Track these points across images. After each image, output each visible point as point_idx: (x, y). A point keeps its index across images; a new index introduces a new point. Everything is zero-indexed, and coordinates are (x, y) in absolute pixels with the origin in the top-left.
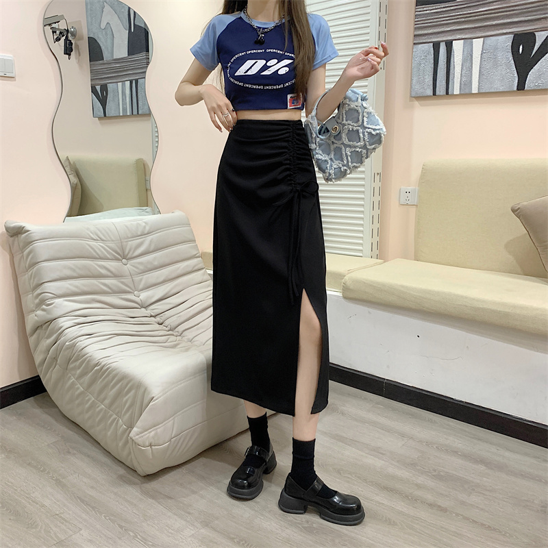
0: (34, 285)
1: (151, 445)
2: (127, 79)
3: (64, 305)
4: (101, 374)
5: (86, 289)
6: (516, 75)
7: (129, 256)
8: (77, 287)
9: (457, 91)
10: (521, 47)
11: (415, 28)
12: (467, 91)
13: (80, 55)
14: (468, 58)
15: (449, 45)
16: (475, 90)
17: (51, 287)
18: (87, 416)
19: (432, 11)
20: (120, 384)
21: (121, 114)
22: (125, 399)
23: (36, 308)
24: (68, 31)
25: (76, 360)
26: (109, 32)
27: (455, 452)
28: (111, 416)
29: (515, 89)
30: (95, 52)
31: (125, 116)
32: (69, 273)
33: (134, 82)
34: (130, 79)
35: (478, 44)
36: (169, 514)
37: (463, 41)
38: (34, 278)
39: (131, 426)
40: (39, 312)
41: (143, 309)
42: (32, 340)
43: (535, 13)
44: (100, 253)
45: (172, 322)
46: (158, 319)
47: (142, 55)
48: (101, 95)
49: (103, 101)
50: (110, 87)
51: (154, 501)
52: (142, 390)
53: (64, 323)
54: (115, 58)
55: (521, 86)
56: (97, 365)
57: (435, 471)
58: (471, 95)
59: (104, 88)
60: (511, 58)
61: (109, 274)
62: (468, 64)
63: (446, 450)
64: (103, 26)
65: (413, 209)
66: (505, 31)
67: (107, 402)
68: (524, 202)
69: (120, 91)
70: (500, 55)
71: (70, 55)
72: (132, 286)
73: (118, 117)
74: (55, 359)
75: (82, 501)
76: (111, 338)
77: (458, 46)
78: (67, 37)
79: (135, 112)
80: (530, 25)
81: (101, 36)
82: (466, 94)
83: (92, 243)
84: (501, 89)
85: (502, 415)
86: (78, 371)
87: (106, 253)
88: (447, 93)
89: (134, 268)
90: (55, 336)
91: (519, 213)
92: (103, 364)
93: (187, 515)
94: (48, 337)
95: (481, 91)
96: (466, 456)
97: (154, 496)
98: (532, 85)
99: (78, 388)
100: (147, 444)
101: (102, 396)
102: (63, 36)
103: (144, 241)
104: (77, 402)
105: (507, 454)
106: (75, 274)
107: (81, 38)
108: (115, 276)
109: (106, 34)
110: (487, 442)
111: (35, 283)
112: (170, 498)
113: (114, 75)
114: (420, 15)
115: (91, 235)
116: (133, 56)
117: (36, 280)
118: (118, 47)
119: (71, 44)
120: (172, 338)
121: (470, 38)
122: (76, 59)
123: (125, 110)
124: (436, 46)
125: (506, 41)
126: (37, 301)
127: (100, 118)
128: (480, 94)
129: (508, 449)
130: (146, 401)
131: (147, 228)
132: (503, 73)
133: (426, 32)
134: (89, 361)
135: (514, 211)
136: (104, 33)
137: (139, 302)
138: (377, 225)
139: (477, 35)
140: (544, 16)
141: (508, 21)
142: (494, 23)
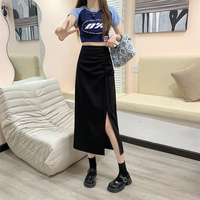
0: (4, 110)
1: (52, 166)
2: (29, 26)
3: (16, 117)
4: (32, 142)
5: (23, 110)
6: (171, 26)
7: (37, 96)
8: (20, 109)
9: (151, 31)
10: (173, 15)
11: (136, 8)
13: (10, 16)
14: (155, 19)
15: (148, 14)
16: (157, 31)
17: (11, 110)
19: (142, 2)
20: (39, 145)
21: (28, 40)
22: (42, 151)
23: (5, 119)
24: (4, 7)
25: (22, 137)
26: (21, 7)
27: (154, 161)
28: (36, 156)
29: (171, 30)
30: (16, 15)
31: (29, 40)
32: (17, 104)
33: (32, 27)
34: (31, 26)
35: (158, 14)
37: (153, 13)
38: (4, 107)
39: (44, 160)
40: (7, 120)
41: (43, 117)
42: (4, 131)
43: (177, 3)
44: (27, 95)
45: (54, 121)
46: (49, 121)
47: (35, 17)
48: (19, 32)
49: (20, 35)
50: (23, 29)
52: (48, 147)
53: (16, 124)
54: (24, 17)
55: (173, 30)
56: (30, 139)
57: (147, 167)
58: (156, 33)
59: (20, 29)
60: (170, 19)
61: (31, 104)
62: (155, 21)
63: (151, 160)
64: (19, 5)
65: (137, 74)
66: (167, 9)
68: (175, 72)
69: (26, 30)
70: (166, 18)
71: (6, 16)
72: (39, 108)
73: (26, 41)
74: (14, 137)
76: (34, 129)
77: (151, 15)
78: (4, 9)
79: (33, 39)
80: (176, 8)
81: (18, 9)
82: (154, 32)
83: (24, 92)
84: (166, 31)
85: (169, 147)
86: (23, 141)
87: (29, 95)
88: (148, 32)
89: (39, 101)
90: (13, 129)
91: (173, 75)
92: (33, 138)
94: (11, 130)
95: (159, 31)
96: (158, 162)
98: (177, 29)
99: (23, 147)
101: (33, 150)
102: (3, 8)
103: (42, 90)
104: (23, 152)
105: (172, 160)
106: (19, 105)
107: (10, 9)
108: (33, 104)
109: (20, 8)
110: (164, 156)
111: (4, 109)
113: (24, 24)
114: (137, 3)
115: (23, 89)
116: (31, 17)
117: (5, 108)
118: (25, 13)
119: (6, 12)
120: (56, 127)
121: (155, 12)
122: (8, 18)
123: (29, 38)
124: (143, 15)
125: (168, 13)
126: (6, 116)
127: (19, 41)
128: (159, 32)
129: (171, 158)
130: (50, 150)
131: (43, 85)
132: (167, 25)
133: (139, 9)
134: (27, 138)
135: (172, 75)
136: (19, 7)
137: (42, 114)
138: (124, 80)
139: (158, 11)
140: (180, 4)
141: (169, 6)
142: (163, 6)
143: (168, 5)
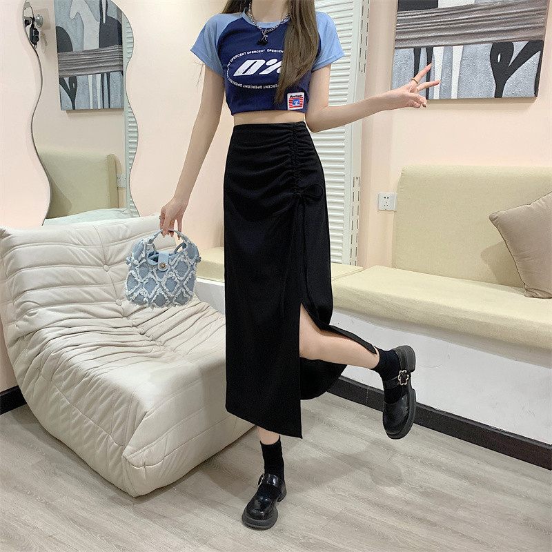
0: (15, 293)
1: (144, 465)
2: (98, 72)
3: (47, 315)
4: (87, 385)
5: (69, 297)
6: (494, 83)
7: (111, 261)
8: (59, 295)
9: (436, 97)
10: (499, 56)
11: (396, 33)
12: (446, 97)
13: (46, 44)
14: (448, 64)
15: (430, 51)
16: (454, 96)
17: (35, 296)
18: (73, 433)
19: (414, 17)
20: (111, 397)
21: (92, 108)
22: (116, 414)
23: (17, 318)
24: (33, 19)
25: (63, 370)
26: (79, 22)
28: (100, 433)
29: (493, 96)
30: (64, 42)
31: (95, 110)
32: (52, 280)
33: (105, 75)
34: (102, 71)
35: (458, 51)
36: (167, 532)
37: (443, 47)
38: (16, 285)
39: (122, 444)
40: (21, 323)
41: (125, 318)
42: (11, 351)
43: (513, 24)
44: (81, 258)
45: (154, 331)
46: (140, 329)
47: (116, 47)
48: (70, 87)
49: (72, 94)
50: (79, 79)
51: (148, 521)
52: (134, 404)
53: (48, 333)
54: (85, 49)
55: (499, 94)
56: (84, 376)
57: (421, 487)
58: (450, 100)
59: (73, 80)
60: (490, 66)
61: (92, 281)
62: (448, 70)
63: (431, 464)
64: (72, 16)
65: (391, 216)
66: (484, 40)
67: (96, 417)
68: (502, 211)
69: (90, 84)
70: (479, 63)
71: (36, 44)
72: (113, 293)
73: (89, 110)
74: (38, 369)
75: (75, 522)
76: (98, 348)
77: (438, 53)
78: (33, 25)
79: (106, 106)
80: (509, 35)
81: (70, 27)
82: (445, 100)
83: (75, 248)
84: (480, 96)
86: (64, 383)
87: (89, 260)
89: (116, 275)
90: (38, 347)
91: (497, 221)
92: (91, 375)
93: (184, 533)
94: (31, 348)
95: (460, 97)
96: (450, 471)
97: (148, 515)
98: (509, 93)
99: (64, 402)
100: (141, 463)
101: (90, 411)
102: (29, 24)
103: (126, 245)
104: (63, 417)
105: (489, 468)
106: (57, 282)
107: (48, 27)
108: (97, 283)
109: (76, 24)
110: (467, 456)
111: (16, 290)
112: (164, 517)
113: (83, 67)
114: (401, 20)
115: (73, 240)
116: (105, 49)
117: (17, 288)
118: (91, 40)
119: (37, 33)
120: (156, 348)
121: (450, 45)
122: (42, 48)
123: (95, 103)
124: (417, 52)
125: (486, 50)
126: (19, 310)
127: (68, 111)
128: (459, 100)
130: (138, 417)
131: (129, 232)
132: (482, 80)
133: (407, 37)
134: (76, 372)
135: (492, 220)
136: (73, 23)
137: (121, 310)
138: (356, 231)
139: (458, 43)
140: (522, 26)
141: (488, 30)
142: (474, 31)
143: (489, 28)
